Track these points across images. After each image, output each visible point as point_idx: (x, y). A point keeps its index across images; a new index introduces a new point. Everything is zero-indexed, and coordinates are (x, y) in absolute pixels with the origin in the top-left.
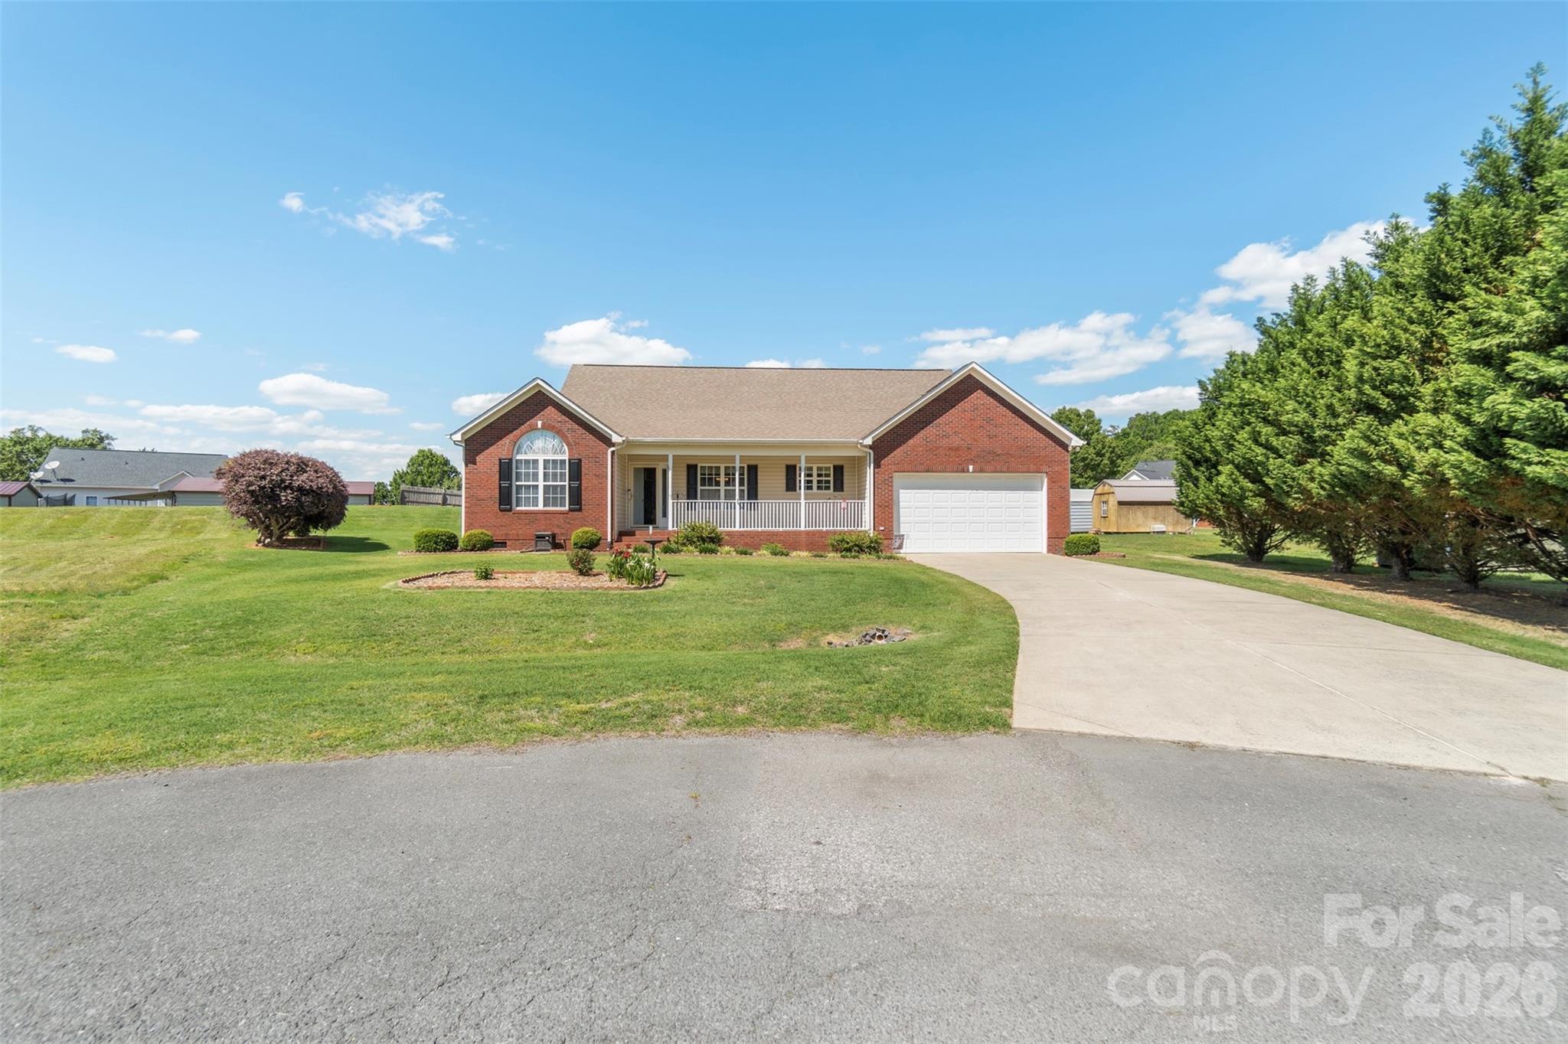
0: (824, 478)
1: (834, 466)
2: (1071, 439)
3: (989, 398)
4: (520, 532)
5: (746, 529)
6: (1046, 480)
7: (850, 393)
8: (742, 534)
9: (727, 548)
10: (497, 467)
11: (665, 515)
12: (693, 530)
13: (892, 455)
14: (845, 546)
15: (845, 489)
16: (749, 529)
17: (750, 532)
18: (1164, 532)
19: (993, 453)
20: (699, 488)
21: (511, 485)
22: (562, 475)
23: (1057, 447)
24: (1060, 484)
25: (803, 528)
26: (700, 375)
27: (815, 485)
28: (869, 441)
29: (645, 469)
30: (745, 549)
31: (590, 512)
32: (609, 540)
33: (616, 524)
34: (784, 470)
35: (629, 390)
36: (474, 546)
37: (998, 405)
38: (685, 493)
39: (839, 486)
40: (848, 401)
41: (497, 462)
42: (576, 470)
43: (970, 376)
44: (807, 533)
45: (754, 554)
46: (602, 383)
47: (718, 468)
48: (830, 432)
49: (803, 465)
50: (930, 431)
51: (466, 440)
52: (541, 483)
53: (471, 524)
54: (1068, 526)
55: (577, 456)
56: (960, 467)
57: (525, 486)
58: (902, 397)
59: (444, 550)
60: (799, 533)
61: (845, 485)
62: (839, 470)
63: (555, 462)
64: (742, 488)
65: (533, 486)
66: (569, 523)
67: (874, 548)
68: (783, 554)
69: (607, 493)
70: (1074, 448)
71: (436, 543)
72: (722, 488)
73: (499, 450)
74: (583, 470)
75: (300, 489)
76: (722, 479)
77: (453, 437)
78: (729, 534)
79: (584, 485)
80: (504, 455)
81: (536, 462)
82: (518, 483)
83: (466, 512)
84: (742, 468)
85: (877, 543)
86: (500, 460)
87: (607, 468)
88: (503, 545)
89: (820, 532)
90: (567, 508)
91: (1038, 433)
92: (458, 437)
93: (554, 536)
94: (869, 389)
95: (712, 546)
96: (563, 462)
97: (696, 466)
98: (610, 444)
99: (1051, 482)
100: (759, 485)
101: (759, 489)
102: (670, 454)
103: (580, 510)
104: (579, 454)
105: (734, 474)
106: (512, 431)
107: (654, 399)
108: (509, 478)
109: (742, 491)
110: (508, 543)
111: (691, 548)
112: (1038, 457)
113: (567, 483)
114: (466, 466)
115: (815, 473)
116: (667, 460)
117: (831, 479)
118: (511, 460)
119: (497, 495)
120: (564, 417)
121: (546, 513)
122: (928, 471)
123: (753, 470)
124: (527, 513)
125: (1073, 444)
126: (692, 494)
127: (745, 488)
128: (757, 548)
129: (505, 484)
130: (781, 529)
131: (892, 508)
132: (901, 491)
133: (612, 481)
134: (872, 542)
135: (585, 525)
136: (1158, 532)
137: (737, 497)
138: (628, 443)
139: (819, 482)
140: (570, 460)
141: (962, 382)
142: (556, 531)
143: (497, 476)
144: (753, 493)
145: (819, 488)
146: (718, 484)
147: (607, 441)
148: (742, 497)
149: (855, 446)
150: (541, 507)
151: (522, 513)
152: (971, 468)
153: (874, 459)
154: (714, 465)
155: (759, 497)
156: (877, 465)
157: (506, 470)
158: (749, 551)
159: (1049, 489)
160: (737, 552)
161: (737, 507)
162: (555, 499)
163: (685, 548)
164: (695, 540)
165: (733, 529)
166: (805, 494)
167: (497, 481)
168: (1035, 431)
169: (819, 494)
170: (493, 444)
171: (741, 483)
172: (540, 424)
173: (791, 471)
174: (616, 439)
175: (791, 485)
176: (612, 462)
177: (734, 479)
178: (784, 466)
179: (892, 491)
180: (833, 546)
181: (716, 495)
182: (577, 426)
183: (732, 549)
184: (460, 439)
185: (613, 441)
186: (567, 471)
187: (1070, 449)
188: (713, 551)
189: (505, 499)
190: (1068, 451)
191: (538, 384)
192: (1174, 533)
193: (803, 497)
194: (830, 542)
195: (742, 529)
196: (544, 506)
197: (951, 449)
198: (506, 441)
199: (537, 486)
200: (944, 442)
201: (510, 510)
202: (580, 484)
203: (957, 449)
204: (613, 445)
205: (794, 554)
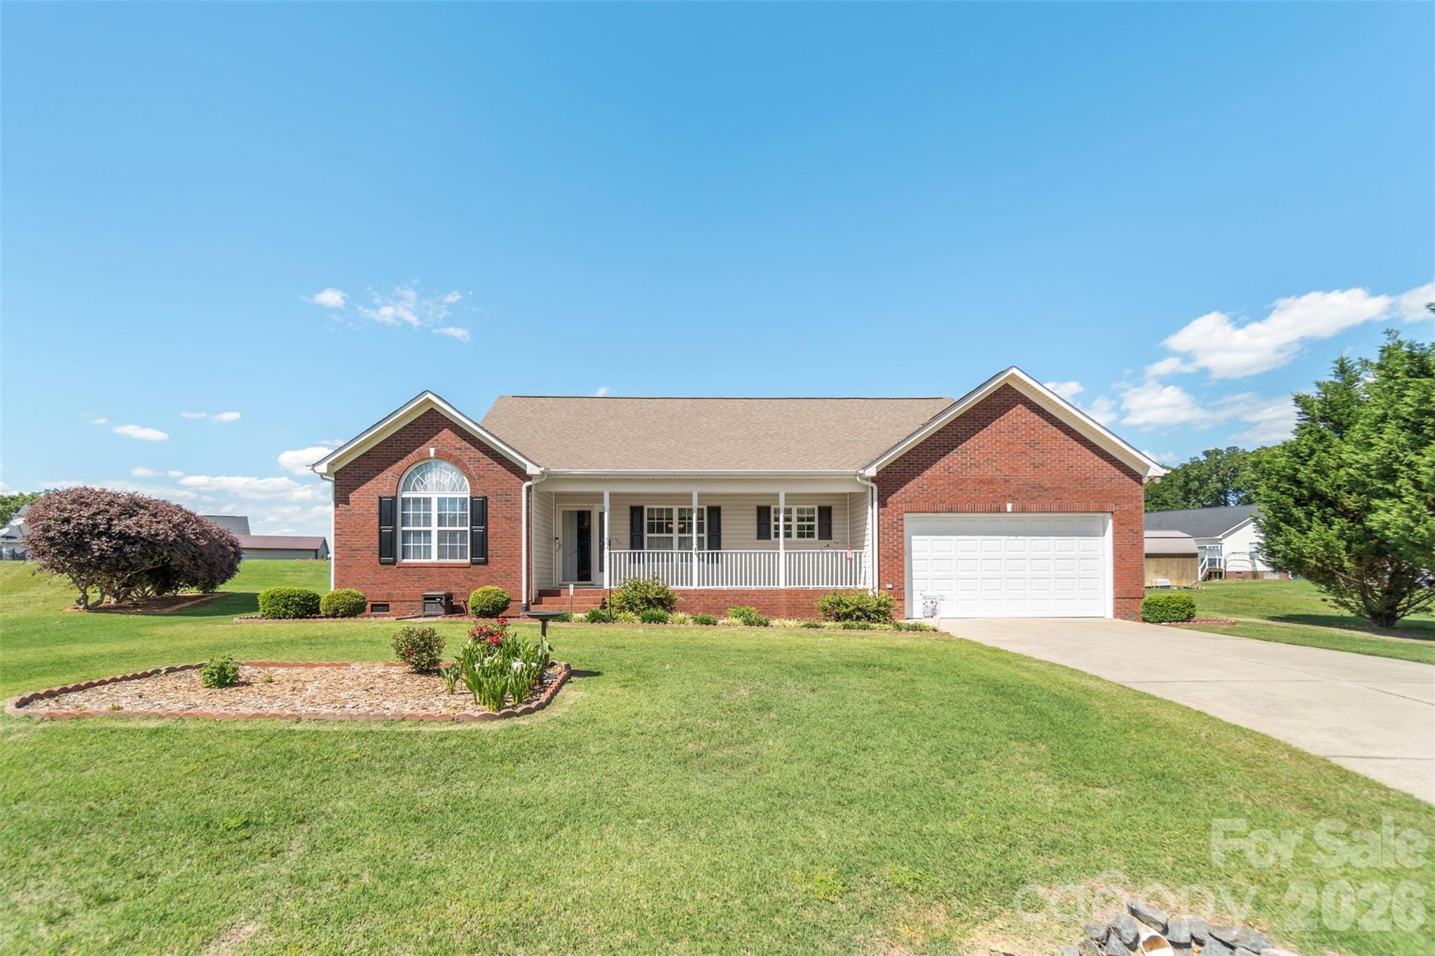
0: (806, 523)
1: (820, 508)
2: (1148, 467)
3: (1032, 414)
4: (407, 591)
5: (706, 587)
6: (1111, 522)
7: (833, 423)
8: (701, 594)
9: (681, 615)
10: (377, 507)
11: (601, 570)
12: (635, 588)
13: (903, 489)
14: (845, 610)
15: (833, 536)
16: (711, 587)
17: (713, 591)
18: (1168, 587)
19: (1040, 487)
20: (646, 535)
21: (395, 531)
22: (463, 517)
23: (1127, 478)
24: (1131, 527)
25: (782, 586)
26: (650, 406)
27: (794, 531)
28: (872, 472)
29: (578, 512)
30: (706, 616)
31: (499, 565)
32: (524, 602)
33: (534, 582)
34: (755, 512)
35: (563, 422)
36: (336, 610)
37: (1046, 423)
38: (628, 542)
39: (826, 533)
40: (831, 432)
41: (377, 501)
42: (479, 511)
43: (1006, 387)
44: (788, 592)
45: (720, 622)
46: (531, 415)
47: (670, 511)
48: (816, 463)
49: (782, 506)
50: (953, 460)
51: (336, 473)
52: (434, 528)
53: (343, 581)
54: (1143, 582)
55: (481, 494)
56: (994, 506)
57: (414, 531)
58: (898, 426)
59: (297, 616)
60: (777, 593)
61: (834, 531)
62: (826, 513)
63: (453, 500)
64: (701, 535)
65: (425, 532)
66: (471, 580)
67: (884, 614)
68: (760, 624)
69: (521, 541)
70: (1151, 479)
71: (286, 606)
72: (676, 536)
73: (381, 485)
74: (490, 510)
75: (121, 535)
76: (675, 526)
77: (316, 468)
78: (684, 593)
79: (490, 531)
80: (386, 492)
81: (427, 501)
82: (404, 528)
83: (336, 566)
84: (700, 511)
85: (885, 605)
86: (380, 498)
87: (521, 508)
88: (381, 607)
89: (806, 591)
90: (468, 560)
91: (1101, 461)
92: (323, 468)
93: (449, 597)
94: (855, 419)
95: (660, 611)
96: (463, 501)
97: (643, 507)
98: (522, 475)
99: (1119, 524)
100: (722, 532)
101: (722, 537)
102: (607, 491)
103: (486, 563)
104: (484, 490)
105: (690, 518)
106: (396, 462)
107: (592, 431)
108: (392, 522)
109: (700, 540)
110: (392, 605)
111: (630, 614)
112: (1100, 492)
113: (468, 528)
114: (336, 506)
115: (794, 516)
116: (602, 501)
117: (816, 523)
118: (395, 498)
119: (377, 544)
120: (464, 443)
121: (441, 567)
122: (950, 511)
123: (714, 513)
124: (415, 567)
125: (1151, 473)
126: (636, 542)
127: (705, 535)
128: (722, 612)
129: (387, 529)
130: (753, 587)
131: (903, 560)
132: (913, 537)
133: (528, 525)
134: (879, 605)
135: (492, 583)
136: (1161, 587)
137: (695, 546)
138: (549, 477)
139: (799, 527)
140: (471, 498)
141: (996, 394)
142: (454, 590)
143: (377, 519)
144: (715, 541)
145: (800, 535)
146: (670, 531)
147: (521, 474)
148: (700, 547)
149: (852, 479)
150: (434, 558)
151: (409, 566)
152: (1009, 507)
153: (879, 496)
154: (665, 507)
155: (722, 547)
156: (883, 504)
157: (388, 511)
158: (712, 620)
159: (1116, 533)
160: (696, 621)
161: (695, 558)
162: (453, 548)
163: (622, 615)
164: (638, 602)
165: (689, 587)
166: (785, 543)
167: (377, 526)
168: (1096, 458)
169: (800, 543)
170: (373, 477)
171: (700, 530)
172: (432, 451)
173: (764, 514)
174: (531, 469)
175: (764, 530)
176: (528, 501)
177: (690, 525)
178: (755, 508)
179: (902, 537)
180: (825, 610)
181: (668, 543)
182: (481, 455)
183: (688, 616)
184: (325, 471)
185: (528, 473)
186: (469, 512)
187: (1145, 481)
188: (661, 620)
189: (388, 548)
190: (1141, 484)
191: (429, 400)
192: (1179, 588)
193: (782, 546)
194: (820, 604)
195: (701, 587)
196: (439, 557)
197: (981, 482)
198: (389, 474)
199: (430, 532)
200: (972, 473)
201: (394, 563)
202: (486, 530)
203: (991, 482)
204: (529, 478)
205: (776, 622)
